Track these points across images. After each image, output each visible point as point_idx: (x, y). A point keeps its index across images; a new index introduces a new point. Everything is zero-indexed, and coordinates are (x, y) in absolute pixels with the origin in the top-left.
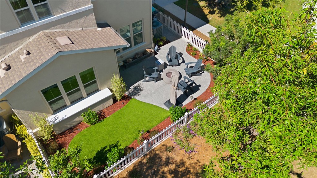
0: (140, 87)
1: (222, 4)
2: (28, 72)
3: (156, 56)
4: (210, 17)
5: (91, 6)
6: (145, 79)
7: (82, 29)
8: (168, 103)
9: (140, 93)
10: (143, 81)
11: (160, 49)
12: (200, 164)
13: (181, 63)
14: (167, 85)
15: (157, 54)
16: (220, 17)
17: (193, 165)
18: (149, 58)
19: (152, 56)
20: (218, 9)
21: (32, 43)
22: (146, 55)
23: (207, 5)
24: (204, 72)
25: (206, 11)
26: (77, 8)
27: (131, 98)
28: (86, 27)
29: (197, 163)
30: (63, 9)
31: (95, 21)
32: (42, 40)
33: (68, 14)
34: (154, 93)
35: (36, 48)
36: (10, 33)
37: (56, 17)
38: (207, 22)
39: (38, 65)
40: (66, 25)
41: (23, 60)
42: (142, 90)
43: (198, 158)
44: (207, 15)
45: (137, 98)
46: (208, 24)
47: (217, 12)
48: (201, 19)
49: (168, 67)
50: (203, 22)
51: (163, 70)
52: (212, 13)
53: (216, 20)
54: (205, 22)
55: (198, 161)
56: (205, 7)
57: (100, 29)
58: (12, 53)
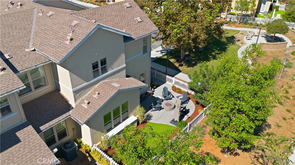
0: (150, 115)
1: (186, 60)
2: (103, 103)
3: (153, 95)
4: (181, 68)
5: (125, 66)
6: (152, 109)
7: (119, 79)
8: (173, 121)
9: (151, 118)
10: (151, 111)
11: (154, 91)
12: (204, 152)
13: (172, 98)
14: (168, 111)
15: (154, 94)
16: (187, 68)
17: (200, 153)
18: (149, 97)
19: (151, 96)
20: (184, 63)
21: (98, 88)
22: (148, 95)
23: (176, 61)
24: (189, 102)
25: (177, 65)
26: (118, 67)
27: (147, 122)
28: (121, 78)
29: (202, 152)
30: (113, 68)
31: (125, 74)
32: (103, 86)
33: (115, 70)
34: (161, 117)
35: (102, 90)
36: (89, 83)
37: (109, 72)
38: (180, 71)
39: (108, 98)
40: (112, 77)
41: (97, 98)
42: (152, 116)
43: (202, 150)
44: (178, 67)
45: (151, 121)
46: (181, 73)
47: (184, 65)
48: (175, 70)
49: (164, 101)
50: (177, 72)
51: (162, 103)
52: (181, 65)
53: (185, 69)
54: (178, 72)
55: (202, 151)
56: (175, 62)
57: (127, 78)
58: (87, 95)
